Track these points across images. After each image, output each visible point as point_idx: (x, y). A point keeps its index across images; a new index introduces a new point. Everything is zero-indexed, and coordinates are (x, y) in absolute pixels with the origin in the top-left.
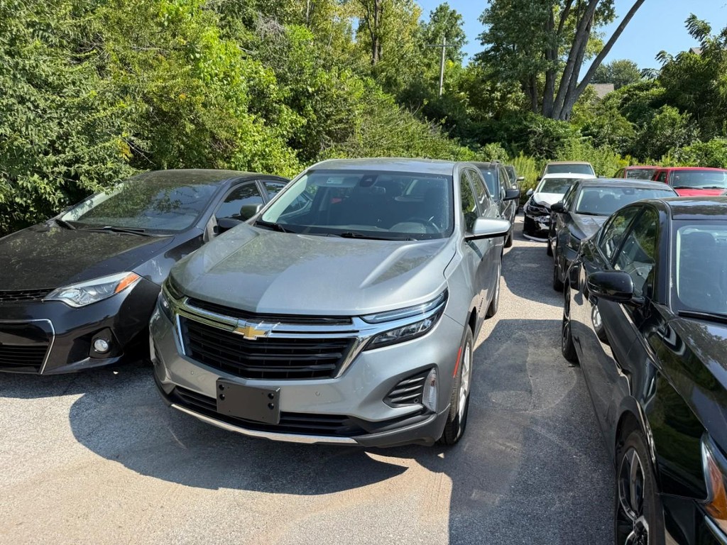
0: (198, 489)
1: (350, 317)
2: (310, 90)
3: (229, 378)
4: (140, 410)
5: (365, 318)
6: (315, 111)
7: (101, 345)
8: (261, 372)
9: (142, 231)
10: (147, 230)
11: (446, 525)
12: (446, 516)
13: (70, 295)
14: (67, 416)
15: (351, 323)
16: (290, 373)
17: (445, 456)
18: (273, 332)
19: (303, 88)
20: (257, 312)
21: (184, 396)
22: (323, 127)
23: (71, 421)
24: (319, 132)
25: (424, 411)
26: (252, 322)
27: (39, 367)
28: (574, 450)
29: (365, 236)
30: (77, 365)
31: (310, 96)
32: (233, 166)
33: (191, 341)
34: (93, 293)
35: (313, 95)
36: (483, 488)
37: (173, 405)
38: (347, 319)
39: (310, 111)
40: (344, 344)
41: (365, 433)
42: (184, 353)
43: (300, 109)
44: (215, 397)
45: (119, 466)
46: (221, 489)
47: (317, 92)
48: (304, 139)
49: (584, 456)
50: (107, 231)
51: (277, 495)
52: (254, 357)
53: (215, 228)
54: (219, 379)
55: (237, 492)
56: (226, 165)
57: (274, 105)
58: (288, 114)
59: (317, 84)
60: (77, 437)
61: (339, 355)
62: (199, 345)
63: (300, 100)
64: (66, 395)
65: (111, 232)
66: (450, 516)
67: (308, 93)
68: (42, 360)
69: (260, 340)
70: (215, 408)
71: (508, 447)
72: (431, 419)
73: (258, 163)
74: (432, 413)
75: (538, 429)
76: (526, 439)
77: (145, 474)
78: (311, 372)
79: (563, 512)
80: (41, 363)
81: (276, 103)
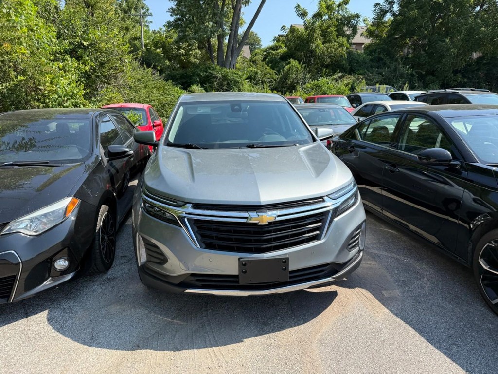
0: (230, 347)
1: (322, 197)
2: (85, 44)
3: (248, 256)
4: (114, 309)
5: (330, 196)
6: (92, 60)
7: (61, 264)
8: (271, 247)
9: (47, 163)
10: (51, 161)
11: (391, 314)
12: (385, 309)
13: (23, 226)
14: (54, 330)
15: (324, 201)
16: (291, 243)
17: (346, 278)
18: (279, 216)
19: (78, 42)
20: (262, 204)
21: (198, 280)
22: (100, 73)
23: (64, 334)
24: (97, 76)
25: (359, 251)
26: (261, 212)
27: (8, 297)
28: (402, 257)
29: (265, 146)
30: (43, 286)
31: (86, 48)
32: (50, 105)
33: (203, 236)
34: (45, 220)
35: (88, 47)
36: (385, 289)
37: (188, 291)
38: (321, 199)
39: (88, 60)
40: (323, 216)
41: (337, 272)
42: (199, 247)
43: (78, 58)
44: (237, 273)
45: (150, 352)
46: (245, 340)
47: (91, 45)
48: (84, 82)
49: (409, 259)
50: (11, 167)
51: (284, 331)
52: (267, 237)
53: (104, 154)
54: (239, 259)
55: (258, 338)
56: (41, 105)
57: (58, 55)
58: (72, 63)
59: (91, 39)
60: (84, 343)
61: (320, 224)
62: (212, 238)
63: (77, 52)
64: (31, 315)
65: (15, 167)
66: (388, 308)
67: (84, 46)
68: (11, 289)
69: (270, 223)
70: (238, 282)
71: (370, 264)
72: (361, 253)
73: (68, 102)
74: (361, 250)
75: (372, 251)
76: (373, 257)
77: (177, 350)
78: (304, 239)
79: (432, 289)
80: (10, 292)
81: (59, 54)
